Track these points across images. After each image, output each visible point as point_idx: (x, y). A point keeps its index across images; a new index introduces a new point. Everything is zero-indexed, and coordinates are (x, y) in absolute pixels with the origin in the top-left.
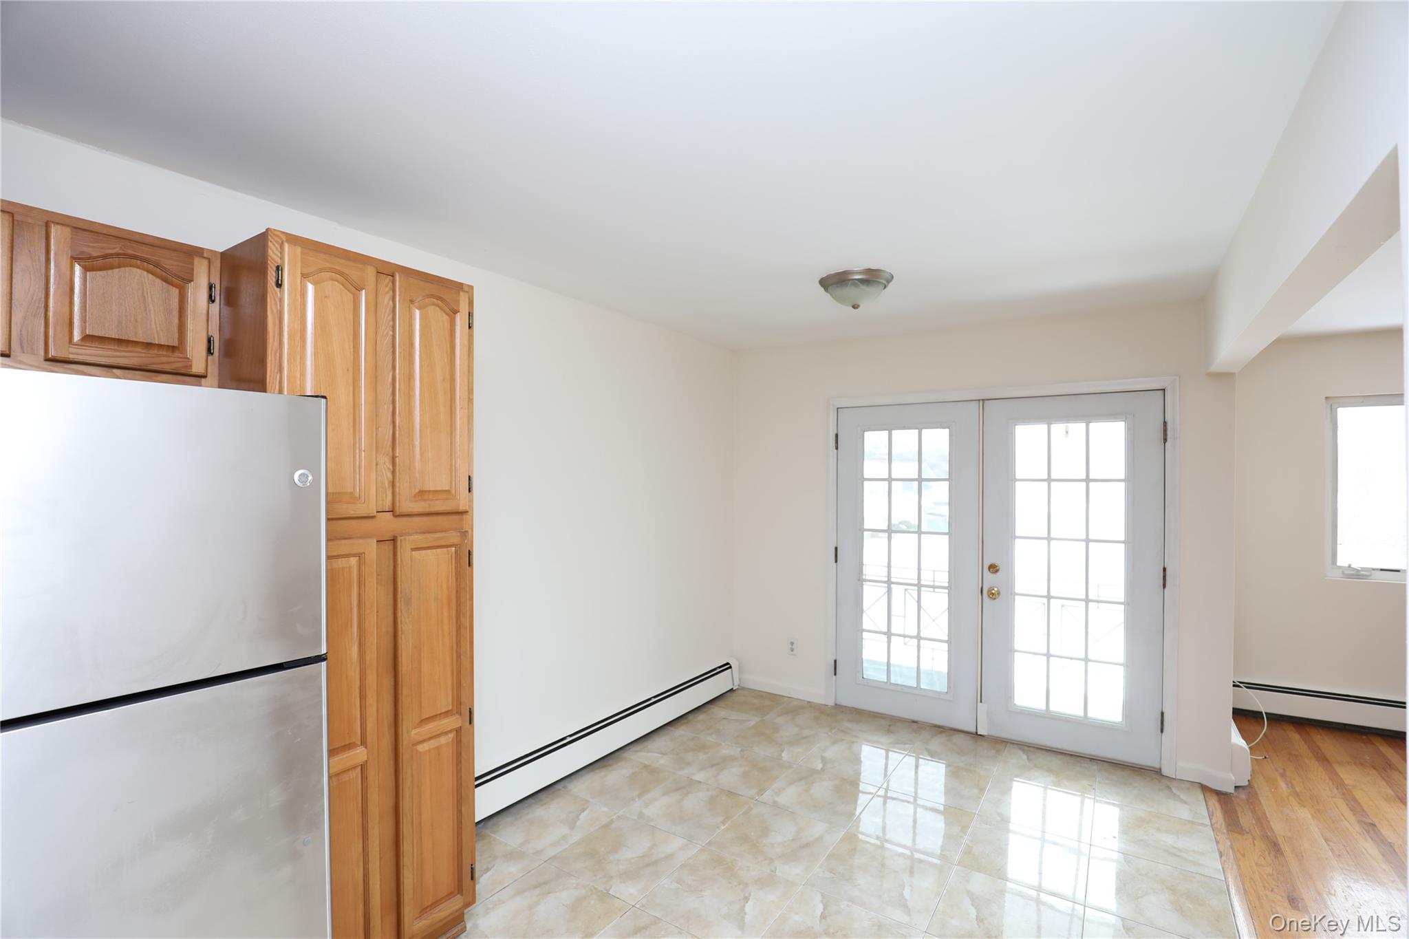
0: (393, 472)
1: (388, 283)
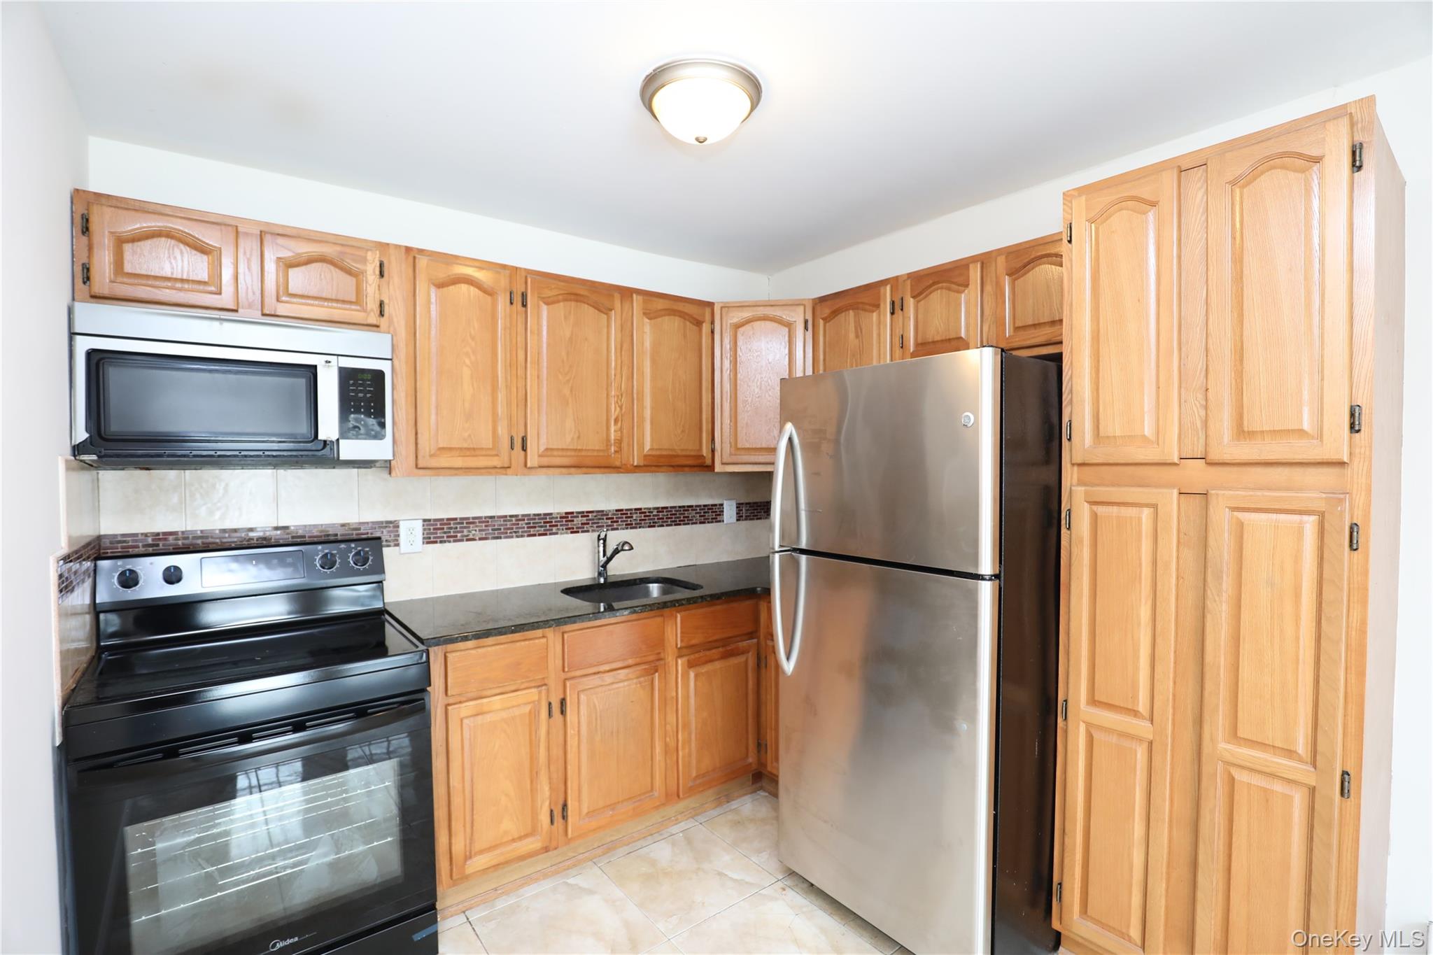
0: (1206, 408)
1: (1202, 175)
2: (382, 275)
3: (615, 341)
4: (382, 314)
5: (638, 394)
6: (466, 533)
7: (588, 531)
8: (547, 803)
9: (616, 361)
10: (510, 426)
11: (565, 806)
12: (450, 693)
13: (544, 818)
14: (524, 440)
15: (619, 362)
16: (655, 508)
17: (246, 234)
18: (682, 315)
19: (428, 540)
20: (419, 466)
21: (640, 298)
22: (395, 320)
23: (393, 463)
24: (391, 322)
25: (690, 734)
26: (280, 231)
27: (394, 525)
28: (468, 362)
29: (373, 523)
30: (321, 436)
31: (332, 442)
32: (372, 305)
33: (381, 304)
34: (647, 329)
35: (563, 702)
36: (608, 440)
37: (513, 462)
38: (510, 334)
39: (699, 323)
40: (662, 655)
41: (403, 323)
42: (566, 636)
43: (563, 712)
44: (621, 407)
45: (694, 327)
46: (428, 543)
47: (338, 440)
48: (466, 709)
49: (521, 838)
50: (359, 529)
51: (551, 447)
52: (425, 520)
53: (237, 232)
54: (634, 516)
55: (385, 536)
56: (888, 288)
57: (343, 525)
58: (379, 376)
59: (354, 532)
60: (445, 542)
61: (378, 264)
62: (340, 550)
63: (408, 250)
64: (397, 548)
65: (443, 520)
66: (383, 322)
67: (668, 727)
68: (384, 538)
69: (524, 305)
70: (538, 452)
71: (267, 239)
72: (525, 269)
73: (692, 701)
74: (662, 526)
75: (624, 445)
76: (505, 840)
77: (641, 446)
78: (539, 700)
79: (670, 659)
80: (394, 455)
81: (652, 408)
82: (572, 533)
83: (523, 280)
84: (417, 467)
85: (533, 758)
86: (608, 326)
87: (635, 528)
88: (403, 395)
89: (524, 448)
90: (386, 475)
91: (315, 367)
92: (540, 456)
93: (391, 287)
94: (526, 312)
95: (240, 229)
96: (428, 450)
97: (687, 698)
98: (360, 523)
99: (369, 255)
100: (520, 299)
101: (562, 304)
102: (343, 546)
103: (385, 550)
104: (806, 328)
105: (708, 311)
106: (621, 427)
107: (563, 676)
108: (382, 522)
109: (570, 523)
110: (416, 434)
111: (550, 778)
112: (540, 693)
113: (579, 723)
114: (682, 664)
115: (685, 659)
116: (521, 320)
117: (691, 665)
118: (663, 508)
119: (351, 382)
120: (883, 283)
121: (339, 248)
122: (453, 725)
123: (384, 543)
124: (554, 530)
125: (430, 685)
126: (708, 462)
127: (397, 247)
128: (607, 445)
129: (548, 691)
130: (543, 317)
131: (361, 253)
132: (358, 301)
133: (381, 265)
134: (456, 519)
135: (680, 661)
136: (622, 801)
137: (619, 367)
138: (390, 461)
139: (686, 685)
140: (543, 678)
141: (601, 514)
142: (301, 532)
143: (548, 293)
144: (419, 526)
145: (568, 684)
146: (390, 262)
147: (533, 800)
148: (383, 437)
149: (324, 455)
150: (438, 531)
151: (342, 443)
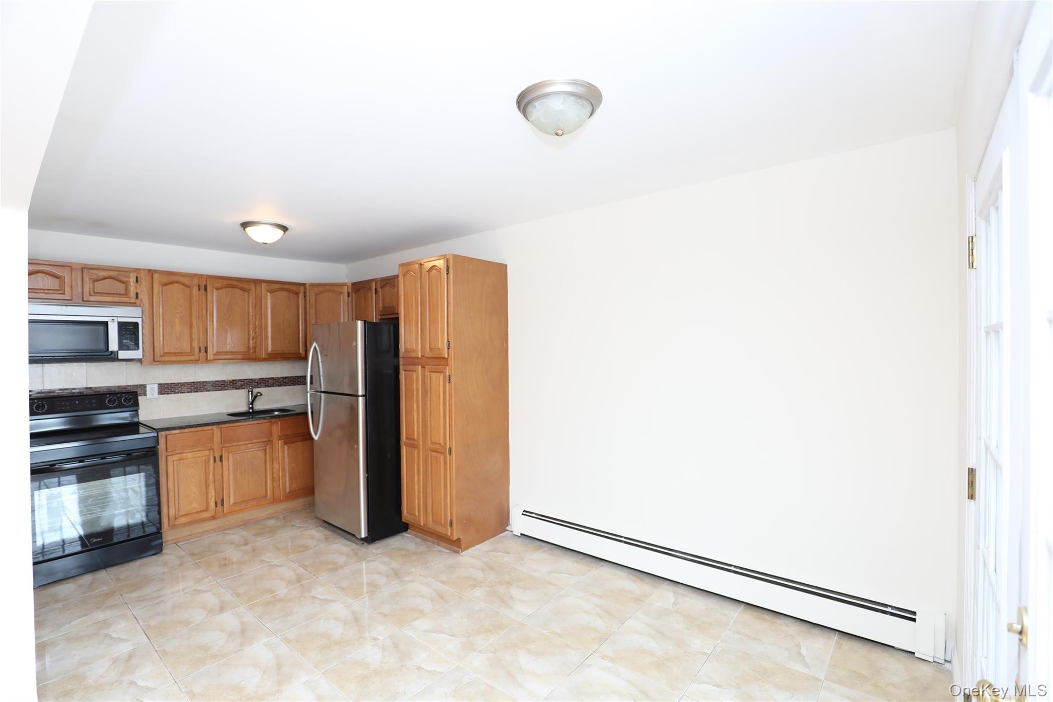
2: (137, 281)
3: (252, 304)
4: (137, 297)
5: (264, 326)
6: (180, 389)
7: (244, 388)
8: (214, 498)
9: (253, 312)
10: (199, 342)
11: (223, 500)
12: (168, 450)
13: (212, 504)
14: (206, 348)
15: (254, 313)
16: (281, 378)
17: (75, 269)
18: (288, 291)
19: (160, 393)
20: (156, 360)
21: (265, 284)
22: (143, 300)
23: (143, 360)
24: (141, 300)
25: (285, 473)
26: (91, 267)
27: (144, 386)
28: (178, 316)
29: (134, 385)
30: (110, 349)
31: (115, 352)
32: (132, 294)
33: (137, 294)
34: (269, 297)
35: (221, 457)
36: (249, 347)
37: (201, 358)
38: (199, 304)
39: (297, 294)
40: (271, 439)
41: (147, 301)
42: (222, 429)
43: (221, 461)
44: (256, 333)
45: (295, 296)
46: (161, 394)
47: (117, 351)
48: (175, 458)
49: (201, 512)
50: (127, 388)
51: (219, 351)
52: (159, 384)
53: (72, 269)
54: (270, 381)
55: (139, 391)
56: (374, 282)
57: (119, 387)
58: (136, 324)
59: (124, 390)
60: (169, 394)
61: (135, 278)
62: (118, 397)
63: (149, 270)
64: (145, 397)
65: (168, 384)
66: (138, 302)
67: (274, 470)
68: (138, 392)
69: (206, 290)
70: (213, 352)
71: (85, 270)
72: (206, 275)
73: (286, 460)
74: (285, 386)
75: (258, 349)
76: (194, 511)
77: (267, 349)
78: (209, 455)
79: (275, 441)
80: (143, 356)
81: (272, 333)
82: (236, 389)
83: (205, 279)
84: (154, 361)
85: (207, 479)
86: (249, 297)
87: (271, 387)
88: (147, 331)
89: (206, 352)
90: (139, 364)
91: (107, 322)
92: (214, 355)
93: (142, 286)
94: (207, 294)
95: (73, 267)
96: (159, 353)
97: (284, 457)
98: (127, 386)
99: (131, 275)
100: (203, 288)
101: (224, 289)
102: (119, 395)
103: (140, 398)
104: (348, 296)
105: (302, 288)
106: (256, 341)
107: (221, 446)
108: (137, 385)
109: (234, 385)
110: (154, 347)
111: (215, 487)
112: (210, 452)
113: (229, 465)
114: (281, 443)
115: (282, 441)
116: (204, 297)
117: (285, 443)
118: (286, 377)
119: (124, 327)
120: (373, 280)
121: (117, 273)
122: (170, 464)
123: (139, 394)
124: (226, 388)
125: (158, 445)
126: (303, 355)
127: (144, 270)
128: (248, 350)
129: (214, 452)
130: (214, 296)
131: (127, 274)
132: (126, 294)
133: (137, 278)
134: (175, 383)
135: (280, 442)
136: (251, 500)
137: (254, 315)
138: (141, 359)
139: (283, 452)
140: (212, 446)
141: (252, 380)
142: (98, 390)
143: (217, 285)
144: (156, 387)
145: (223, 449)
146: (141, 276)
147: (207, 497)
148: (138, 349)
149: (112, 357)
150: (166, 389)
151: (119, 352)
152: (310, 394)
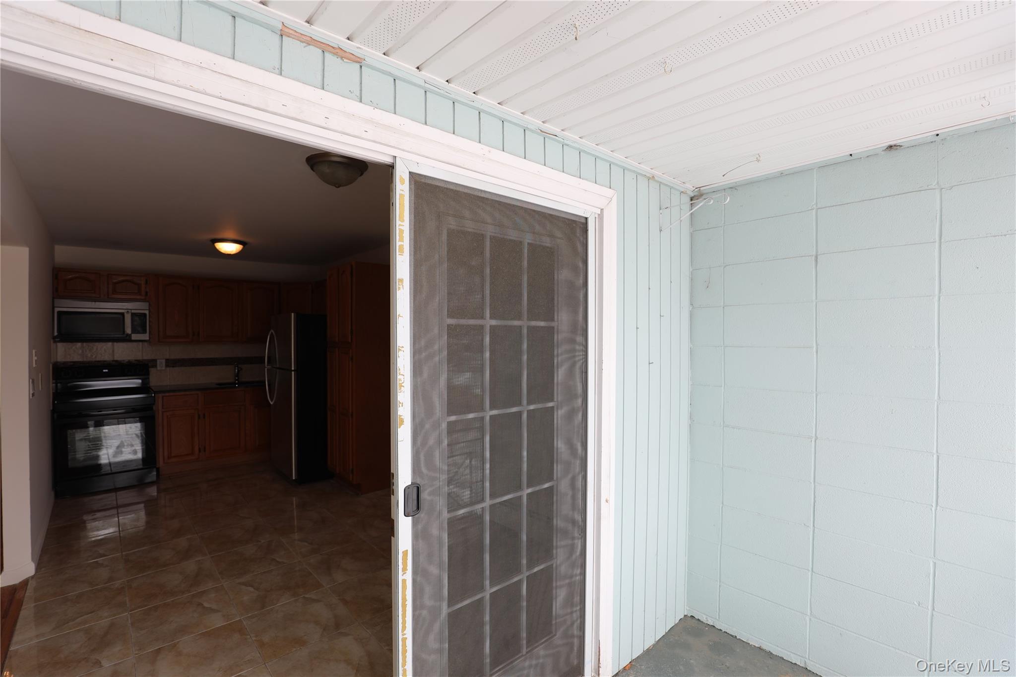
2: (147, 282)
4: (146, 295)
5: (245, 317)
9: (236, 305)
11: (204, 446)
12: (164, 408)
13: (195, 449)
14: (198, 333)
17: (103, 276)
18: (263, 288)
19: (167, 366)
21: (245, 283)
22: (151, 297)
23: (150, 341)
24: (149, 297)
25: (255, 430)
26: (114, 274)
27: (154, 361)
28: (177, 309)
29: (146, 360)
30: (126, 333)
31: (129, 335)
32: (143, 293)
33: (146, 293)
34: (249, 294)
35: (204, 415)
36: (232, 332)
38: (193, 299)
39: (273, 291)
40: (244, 404)
41: (153, 298)
42: (206, 394)
43: (204, 418)
44: (238, 321)
47: (131, 334)
48: (169, 413)
49: (188, 455)
50: (143, 362)
51: (209, 335)
52: (167, 359)
53: (100, 275)
55: (151, 364)
58: (145, 315)
59: (140, 363)
60: (173, 367)
61: (145, 280)
63: (156, 276)
64: (155, 369)
65: (174, 359)
66: (147, 298)
67: (247, 428)
70: (204, 335)
71: (111, 276)
74: (253, 364)
75: (239, 334)
76: (182, 454)
77: (246, 334)
78: (195, 413)
79: (248, 405)
80: (150, 338)
83: (199, 281)
84: (159, 342)
85: (192, 431)
88: (153, 320)
89: (199, 335)
90: (148, 344)
91: (124, 313)
92: (205, 338)
93: (150, 287)
94: (199, 292)
96: (163, 336)
97: (254, 418)
98: (143, 360)
99: (142, 277)
100: (197, 286)
101: (213, 288)
103: (150, 369)
106: (238, 328)
107: (205, 407)
108: (149, 360)
110: (159, 332)
111: (199, 438)
112: (195, 411)
113: (210, 422)
114: (251, 407)
115: (253, 405)
116: (197, 294)
119: (136, 317)
121: (132, 278)
122: (165, 418)
123: (151, 367)
124: (218, 364)
125: (156, 403)
127: (152, 274)
128: (232, 334)
129: (198, 411)
131: (140, 277)
132: (139, 293)
133: (147, 280)
134: (179, 359)
136: (227, 449)
137: (237, 308)
139: (253, 414)
140: (197, 407)
143: (207, 285)
144: (164, 361)
145: (207, 409)
146: (149, 278)
147: (193, 443)
148: (146, 333)
149: (127, 339)
150: (171, 363)
151: (133, 335)
152: (267, 369)
